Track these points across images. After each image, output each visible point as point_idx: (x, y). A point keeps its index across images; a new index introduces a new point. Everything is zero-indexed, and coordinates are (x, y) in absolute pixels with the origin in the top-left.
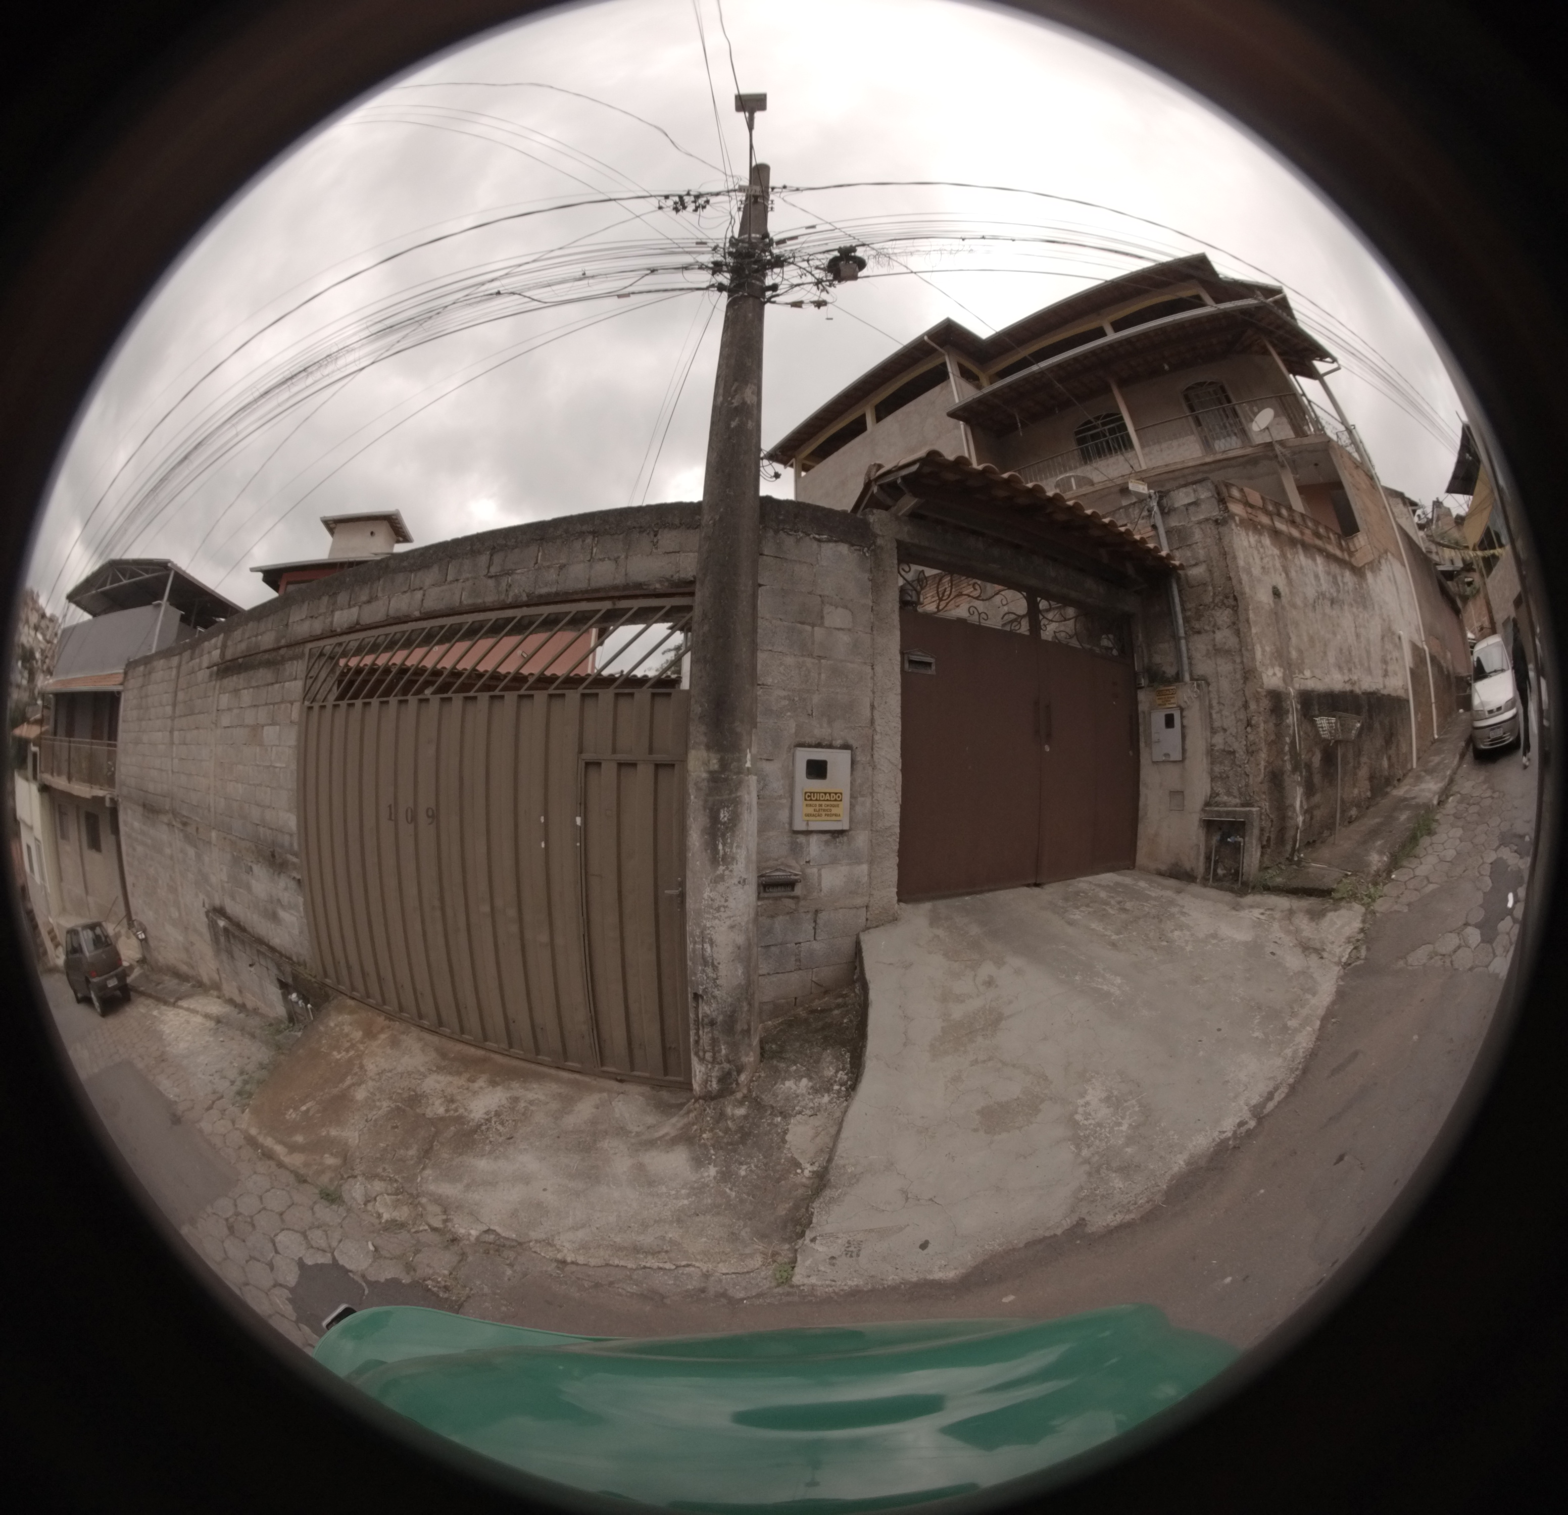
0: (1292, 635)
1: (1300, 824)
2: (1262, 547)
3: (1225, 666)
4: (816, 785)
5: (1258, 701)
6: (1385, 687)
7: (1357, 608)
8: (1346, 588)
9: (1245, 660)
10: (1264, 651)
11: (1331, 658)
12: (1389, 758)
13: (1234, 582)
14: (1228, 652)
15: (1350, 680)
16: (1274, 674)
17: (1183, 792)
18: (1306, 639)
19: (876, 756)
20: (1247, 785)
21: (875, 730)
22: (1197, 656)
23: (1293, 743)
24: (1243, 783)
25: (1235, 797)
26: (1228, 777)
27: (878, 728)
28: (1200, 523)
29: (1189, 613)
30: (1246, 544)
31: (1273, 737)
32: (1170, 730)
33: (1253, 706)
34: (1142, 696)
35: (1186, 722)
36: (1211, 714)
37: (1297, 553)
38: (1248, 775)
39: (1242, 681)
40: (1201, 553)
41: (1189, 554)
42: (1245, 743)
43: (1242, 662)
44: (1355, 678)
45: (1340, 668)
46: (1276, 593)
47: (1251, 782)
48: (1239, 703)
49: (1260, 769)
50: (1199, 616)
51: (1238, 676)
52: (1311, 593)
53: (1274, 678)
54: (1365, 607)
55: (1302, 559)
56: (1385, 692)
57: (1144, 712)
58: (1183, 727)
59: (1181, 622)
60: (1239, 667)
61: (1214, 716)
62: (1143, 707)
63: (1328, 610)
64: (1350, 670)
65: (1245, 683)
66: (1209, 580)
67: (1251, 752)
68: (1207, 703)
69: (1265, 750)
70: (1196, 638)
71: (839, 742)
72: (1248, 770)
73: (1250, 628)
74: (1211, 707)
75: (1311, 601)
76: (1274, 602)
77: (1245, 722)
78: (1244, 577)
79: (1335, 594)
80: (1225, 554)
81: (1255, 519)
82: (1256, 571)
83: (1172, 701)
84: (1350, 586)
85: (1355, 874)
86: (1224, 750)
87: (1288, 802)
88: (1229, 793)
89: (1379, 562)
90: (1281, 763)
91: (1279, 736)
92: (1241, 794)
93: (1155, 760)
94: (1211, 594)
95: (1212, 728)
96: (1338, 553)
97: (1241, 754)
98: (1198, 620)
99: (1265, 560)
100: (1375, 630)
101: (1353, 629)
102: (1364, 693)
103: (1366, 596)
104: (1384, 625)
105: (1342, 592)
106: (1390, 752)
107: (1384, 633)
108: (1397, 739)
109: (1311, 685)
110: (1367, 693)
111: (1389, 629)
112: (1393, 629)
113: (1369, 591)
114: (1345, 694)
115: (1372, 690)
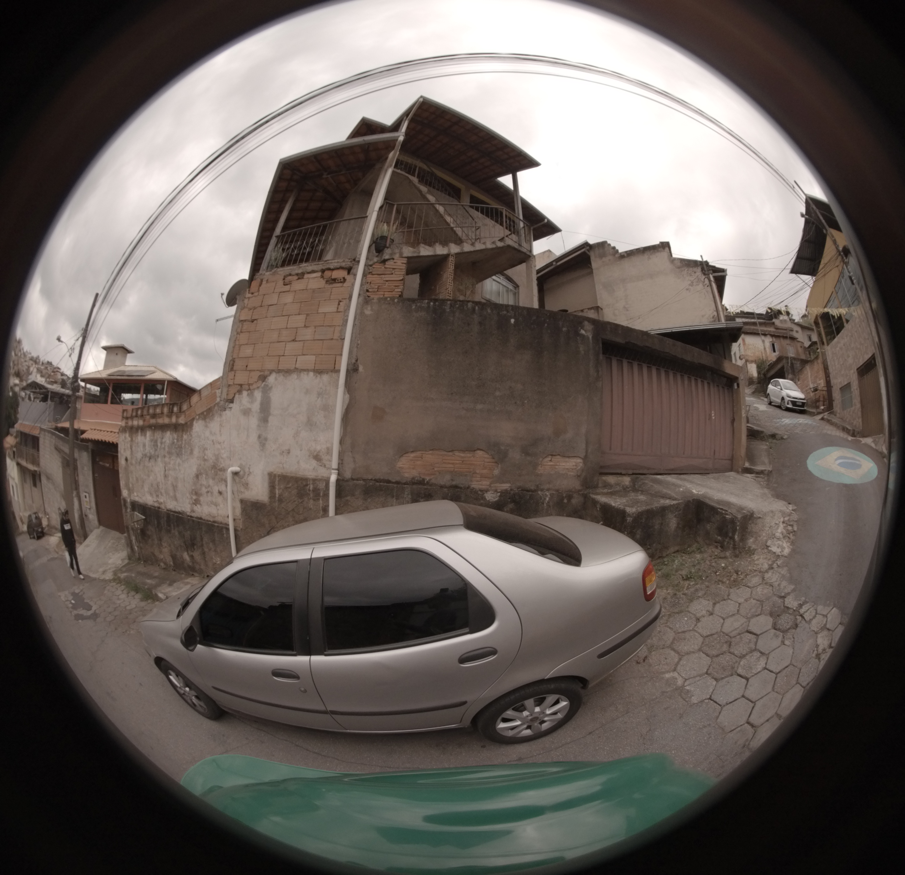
0: (130, 477)
1: (137, 550)
2: (126, 438)
10: (122, 483)
11: (146, 489)
15: (157, 501)
16: (125, 492)
18: (135, 479)
23: (129, 519)
30: (121, 440)
44: (162, 501)
45: (151, 494)
46: (126, 460)
52: (139, 455)
54: (179, 455)
55: (139, 438)
63: (147, 463)
64: (157, 496)
73: (120, 474)
75: (139, 460)
76: (126, 464)
79: (153, 453)
81: (127, 425)
82: (122, 451)
87: (132, 539)
90: (128, 524)
96: (167, 421)
99: (125, 445)
100: (187, 469)
101: (163, 473)
102: (168, 510)
103: (183, 445)
104: (204, 464)
105: (158, 450)
106: (192, 553)
107: (202, 471)
108: (203, 550)
109: (137, 499)
110: (170, 511)
111: (214, 467)
112: (221, 466)
113: (190, 440)
114: (152, 508)
115: (177, 510)
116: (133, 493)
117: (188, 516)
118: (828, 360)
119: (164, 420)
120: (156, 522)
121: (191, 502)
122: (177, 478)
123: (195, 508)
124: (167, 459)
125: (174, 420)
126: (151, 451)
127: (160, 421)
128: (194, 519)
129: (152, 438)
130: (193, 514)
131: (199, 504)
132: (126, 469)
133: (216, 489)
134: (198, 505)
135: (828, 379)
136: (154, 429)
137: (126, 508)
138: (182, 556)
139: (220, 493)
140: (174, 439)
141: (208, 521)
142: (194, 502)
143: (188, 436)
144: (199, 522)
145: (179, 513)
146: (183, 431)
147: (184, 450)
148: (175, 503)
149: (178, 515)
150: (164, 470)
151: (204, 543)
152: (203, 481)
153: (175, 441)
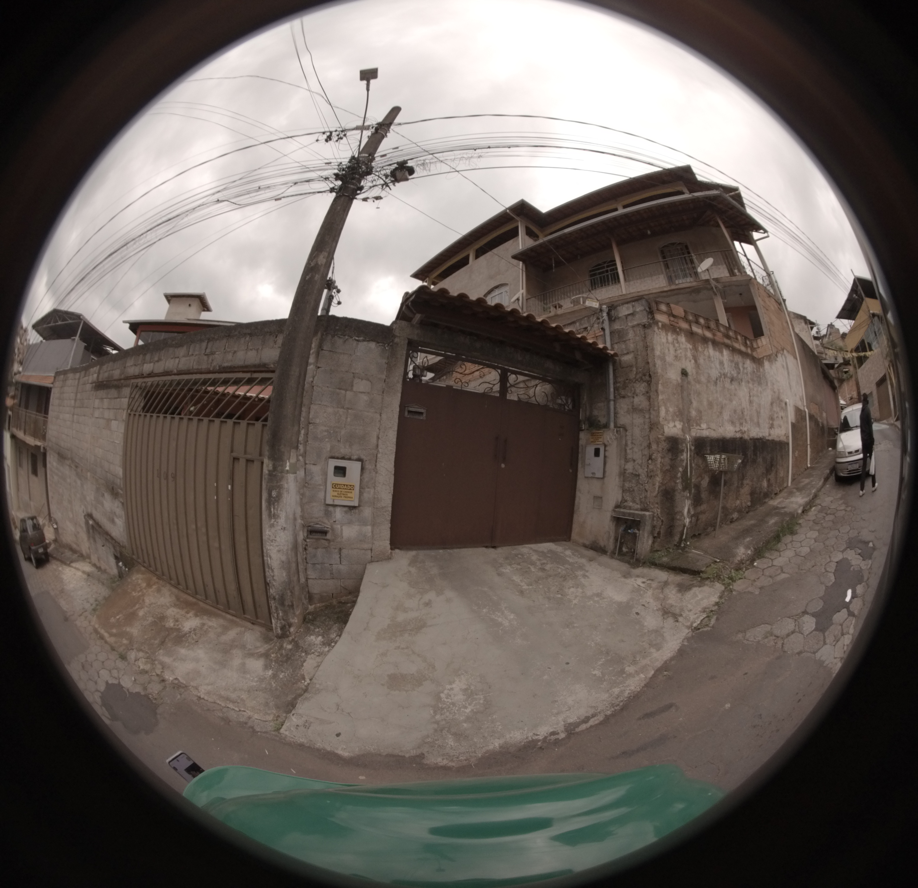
0: (693, 401)
1: (687, 524)
2: (678, 342)
3: (638, 420)
4: (339, 480)
5: (658, 444)
6: (770, 435)
7: (753, 384)
8: (745, 371)
9: (652, 417)
10: (667, 411)
11: (726, 416)
12: (769, 481)
13: (651, 365)
14: (641, 411)
15: (741, 430)
16: (675, 426)
17: (601, 498)
18: (705, 403)
19: (378, 466)
20: (646, 497)
21: (378, 451)
22: (621, 412)
23: (685, 472)
24: (643, 495)
25: (637, 504)
26: (633, 490)
27: (380, 450)
28: (633, 327)
29: (618, 385)
30: (664, 340)
31: (668, 467)
32: (597, 458)
33: (654, 446)
34: (582, 435)
35: (607, 454)
36: (626, 450)
37: (708, 347)
38: (647, 491)
39: (648, 430)
40: (632, 346)
41: (624, 346)
42: (646, 470)
43: (650, 418)
44: (745, 429)
45: (733, 423)
46: (684, 373)
47: (648, 496)
48: (645, 444)
49: (655, 488)
50: (625, 387)
51: (646, 427)
52: (714, 373)
53: (674, 429)
54: (760, 384)
55: (711, 351)
56: (770, 438)
57: (582, 446)
58: (605, 457)
59: (612, 390)
60: (647, 421)
61: (628, 451)
62: (582, 442)
63: (727, 385)
64: (741, 424)
65: (650, 431)
66: (634, 363)
67: (650, 476)
68: (624, 442)
69: (660, 476)
70: (621, 400)
71: (355, 457)
72: (647, 488)
73: (658, 395)
74: (626, 445)
75: (714, 379)
76: (681, 379)
77: (648, 456)
78: (658, 363)
79: (735, 375)
80: (646, 347)
81: (676, 324)
82: (669, 358)
83: (600, 440)
84: (750, 369)
85: (722, 561)
86: (632, 474)
87: (677, 510)
88: (634, 501)
89: (776, 355)
90: (673, 484)
91: (673, 467)
92: (641, 502)
93: (586, 476)
94: (635, 373)
95: (626, 458)
96: (743, 349)
97: (643, 477)
98: (624, 389)
99: (679, 352)
100: (766, 397)
101: (747, 398)
102: (751, 439)
103: (761, 376)
104: (774, 395)
105: (741, 373)
106: (769, 477)
107: (774, 400)
108: (776, 469)
110: (754, 439)
111: (778, 398)
112: (781, 398)
114: (734, 440)
116: (699, 425)
117: (767, 440)
119: (740, 346)
121: (769, 428)
122: (760, 404)
123: (772, 432)
124: (751, 385)
125: (749, 351)
126: (733, 372)
127: (736, 345)
129: (731, 358)
133: (780, 414)
138: (761, 485)
139: (782, 418)
141: (777, 441)
146: (758, 364)
147: (762, 381)
148: (758, 430)
151: (778, 461)
153: (755, 370)
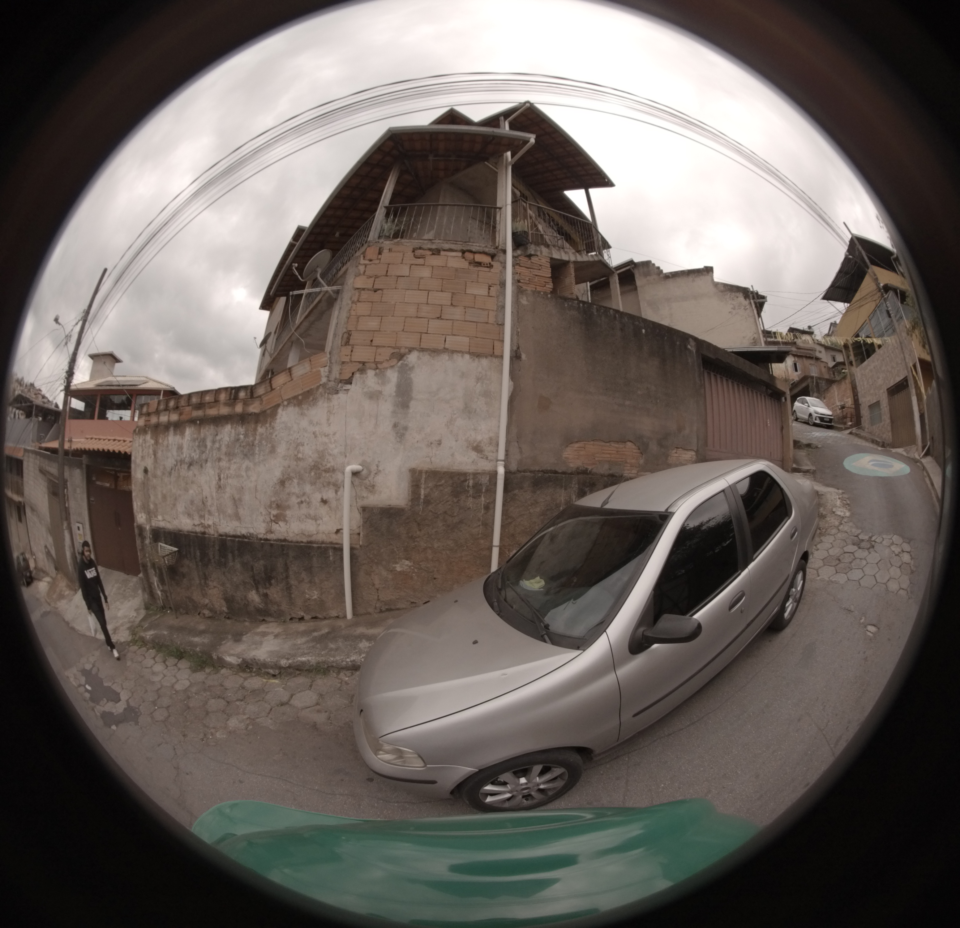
0: (151, 495)
1: (160, 595)
12: (264, 595)
15: (202, 524)
18: (160, 496)
23: (149, 554)
30: (137, 445)
45: (189, 515)
46: (146, 471)
52: (170, 463)
53: (142, 519)
54: (248, 455)
63: (184, 472)
64: (203, 517)
75: (169, 469)
76: (144, 476)
78: (133, 466)
81: (148, 423)
90: (145, 561)
91: (143, 548)
96: (224, 411)
99: (145, 451)
100: (263, 474)
102: (221, 535)
103: (257, 442)
104: (297, 466)
105: (207, 452)
106: (265, 591)
107: (292, 474)
108: (288, 583)
109: (162, 524)
110: (227, 535)
111: (315, 467)
112: (329, 465)
113: (271, 434)
114: (192, 534)
115: (239, 534)
116: (156, 517)
117: (261, 539)
118: (857, 381)
119: (219, 410)
120: (198, 554)
121: (268, 519)
122: (243, 488)
123: (275, 527)
124: (223, 464)
125: (239, 408)
126: (193, 454)
127: (212, 412)
128: (272, 542)
129: (195, 436)
130: (269, 536)
131: (282, 521)
132: (145, 484)
133: (318, 497)
134: (280, 523)
135: (856, 397)
136: (200, 424)
137: (143, 538)
138: (245, 597)
139: (324, 502)
140: (238, 435)
141: (297, 542)
142: (273, 519)
143: (267, 429)
144: (282, 546)
145: (244, 536)
146: (257, 422)
147: (257, 449)
148: (235, 523)
149: (240, 539)
150: (217, 478)
151: (291, 573)
152: (294, 487)
153: (242, 437)
